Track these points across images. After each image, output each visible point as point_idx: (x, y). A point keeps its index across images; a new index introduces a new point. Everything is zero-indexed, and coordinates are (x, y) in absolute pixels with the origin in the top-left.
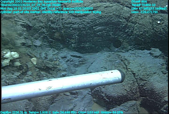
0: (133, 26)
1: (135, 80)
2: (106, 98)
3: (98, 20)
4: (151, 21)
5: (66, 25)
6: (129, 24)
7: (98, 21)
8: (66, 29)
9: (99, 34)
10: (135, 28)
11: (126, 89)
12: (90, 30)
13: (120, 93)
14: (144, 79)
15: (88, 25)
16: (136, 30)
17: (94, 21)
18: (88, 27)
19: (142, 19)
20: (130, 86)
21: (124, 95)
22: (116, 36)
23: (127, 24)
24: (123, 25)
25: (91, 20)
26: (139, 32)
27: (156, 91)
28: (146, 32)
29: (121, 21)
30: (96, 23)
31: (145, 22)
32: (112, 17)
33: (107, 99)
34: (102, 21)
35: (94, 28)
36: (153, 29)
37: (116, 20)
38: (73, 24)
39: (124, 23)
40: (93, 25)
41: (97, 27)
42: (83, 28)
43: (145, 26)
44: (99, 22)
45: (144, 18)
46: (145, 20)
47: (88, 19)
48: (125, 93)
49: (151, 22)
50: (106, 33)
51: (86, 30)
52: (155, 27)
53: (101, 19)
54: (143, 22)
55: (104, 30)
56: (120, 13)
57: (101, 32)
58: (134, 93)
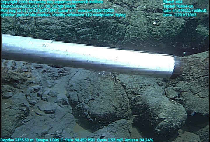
0: (125, 28)
1: (126, 94)
2: (89, 117)
3: (80, 20)
4: (145, 21)
5: (40, 26)
6: (120, 25)
7: (82, 21)
8: (40, 31)
9: (83, 37)
10: (127, 30)
11: (113, 105)
12: (71, 33)
13: (107, 110)
14: (136, 93)
15: (69, 26)
16: (128, 33)
17: (76, 21)
18: (68, 28)
19: (135, 19)
20: (119, 101)
21: (112, 112)
22: (104, 40)
23: (117, 25)
24: (113, 27)
25: (72, 20)
26: (132, 35)
27: (149, 107)
28: (140, 35)
29: (109, 21)
30: (78, 24)
31: (138, 23)
33: (91, 118)
34: (86, 21)
35: (76, 30)
36: (148, 32)
37: (103, 21)
38: (50, 24)
39: (113, 24)
40: (75, 26)
41: (79, 29)
42: (62, 29)
43: (139, 28)
44: (83, 23)
45: (138, 18)
46: (138, 20)
47: (68, 18)
48: (113, 110)
49: (146, 23)
50: (91, 36)
51: (66, 33)
52: (151, 29)
53: (85, 18)
54: (136, 23)
55: (89, 32)
57: (85, 35)
58: (124, 110)
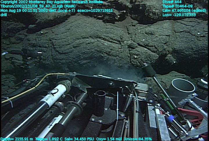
32: (94, 53)
56: (101, 49)
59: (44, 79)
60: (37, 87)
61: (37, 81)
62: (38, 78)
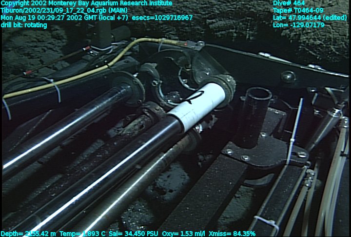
59: (128, 51)
60: (112, 66)
61: (112, 53)
62: (115, 47)
